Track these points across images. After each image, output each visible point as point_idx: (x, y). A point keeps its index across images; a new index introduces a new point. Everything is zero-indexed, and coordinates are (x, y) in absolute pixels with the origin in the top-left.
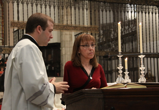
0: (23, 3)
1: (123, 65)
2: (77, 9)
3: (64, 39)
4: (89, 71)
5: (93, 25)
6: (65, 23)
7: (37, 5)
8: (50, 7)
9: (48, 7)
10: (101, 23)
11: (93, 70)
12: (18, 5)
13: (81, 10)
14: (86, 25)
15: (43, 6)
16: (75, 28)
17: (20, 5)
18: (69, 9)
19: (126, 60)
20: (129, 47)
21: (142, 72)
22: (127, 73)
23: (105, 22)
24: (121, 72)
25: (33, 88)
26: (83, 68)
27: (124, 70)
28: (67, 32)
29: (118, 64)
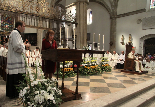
0: (25, 18)
1: (61, 42)
2: (45, 22)
3: (38, 32)
4: (51, 43)
5: (50, 28)
6: (40, 26)
7: (30, 19)
8: (35, 20)
9: (34, 20)
10: (53, 27)
11: (53, 43)
12: (23, 18)
13: (46, 22)
14: (47, 27)
15: (32, 19)
16: (43, 28)
17: (24, 18)
18: (42, 21)
19: (62, 40)
20: (63, 36)
21: (67, 45)
22: (62, 45)
23: (54, 27)
24: (60, 45)
25: (16, 47)
26: (49, 42)
27: (61, 44)
28: (40, 30)
29: (59, 42)
